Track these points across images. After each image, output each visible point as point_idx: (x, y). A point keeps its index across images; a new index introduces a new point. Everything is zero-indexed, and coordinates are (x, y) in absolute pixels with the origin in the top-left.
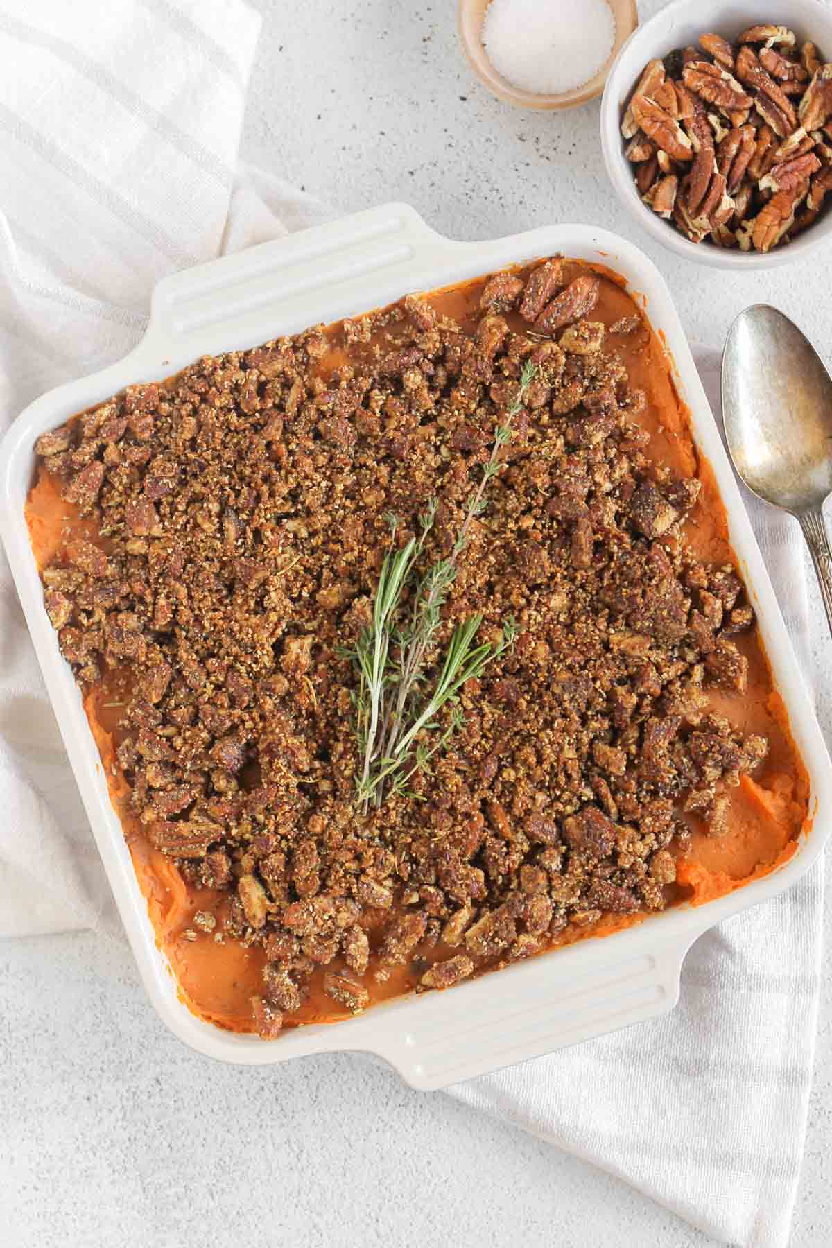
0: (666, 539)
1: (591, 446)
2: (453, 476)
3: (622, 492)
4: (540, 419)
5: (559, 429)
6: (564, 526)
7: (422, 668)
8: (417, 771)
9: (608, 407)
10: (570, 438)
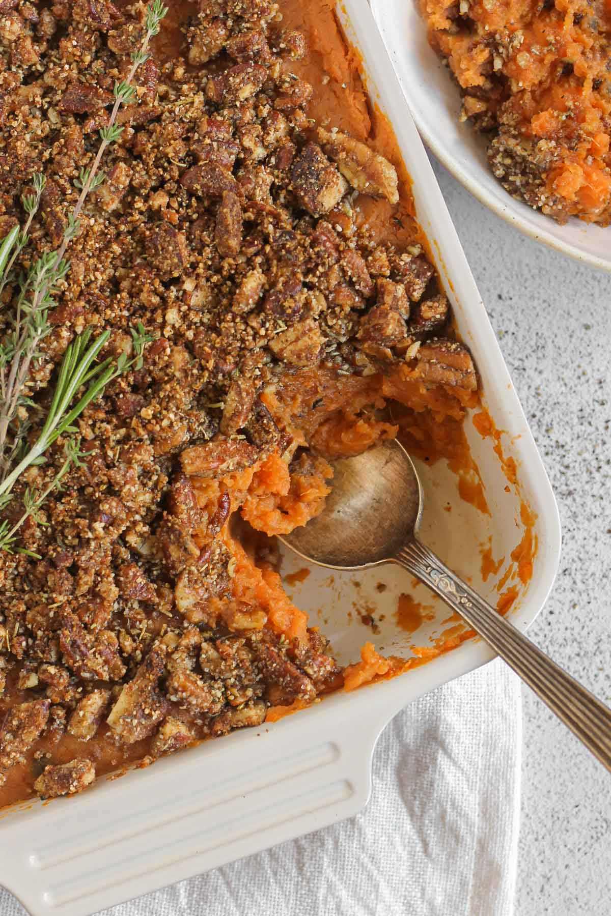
0: (334, 216)
1: (238, 104)
2: (65, 145)
3: (279, 159)
4: (173, 73)
5: (198, 84)
6: (206, 203)
7: (31, 389)
8: (28, 519)
9: (258, 53)
10: (211, 94)
